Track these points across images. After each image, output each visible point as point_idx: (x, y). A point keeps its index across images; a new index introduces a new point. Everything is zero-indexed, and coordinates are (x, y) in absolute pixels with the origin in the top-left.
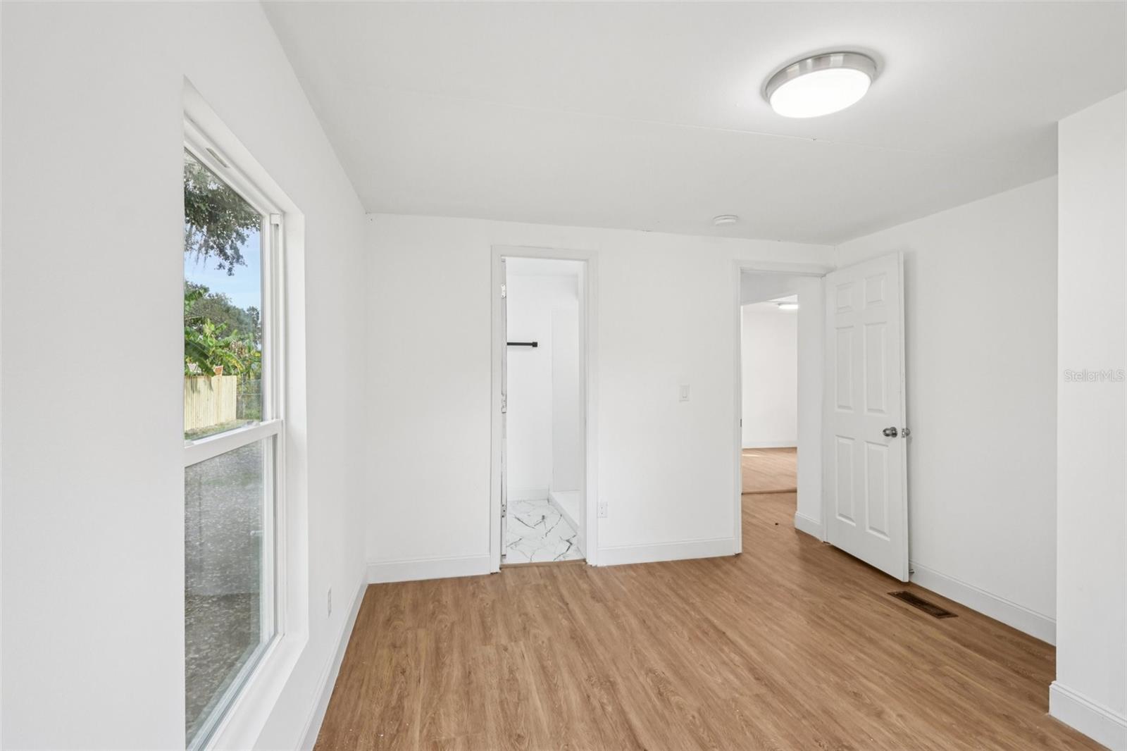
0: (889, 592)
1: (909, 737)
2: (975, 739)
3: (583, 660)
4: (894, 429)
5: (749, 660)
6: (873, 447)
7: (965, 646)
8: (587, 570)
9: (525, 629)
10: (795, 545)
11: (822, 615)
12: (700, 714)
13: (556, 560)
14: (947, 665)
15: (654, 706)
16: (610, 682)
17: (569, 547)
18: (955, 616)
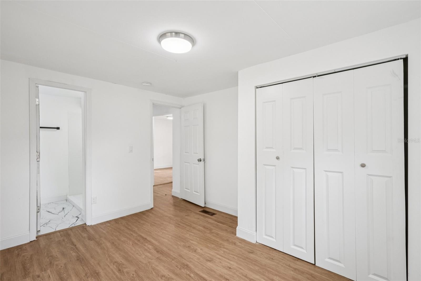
0: (199, 211)
1: (203, 255)
2: (220, 249)
3: (83, 268)
4: (201, 159)
5: (155, 246)
6: (195, 165)
7: (218, 222)
8: (87, 228)
9: (51, 263)
10: (172, 201)
11: (180, 223)
12: (136, 272)
13: (70, 227)
14: (214, 229)
15: (117, 276)
16: (96, 273)
17: (77, 220)
18: (216, 214)
